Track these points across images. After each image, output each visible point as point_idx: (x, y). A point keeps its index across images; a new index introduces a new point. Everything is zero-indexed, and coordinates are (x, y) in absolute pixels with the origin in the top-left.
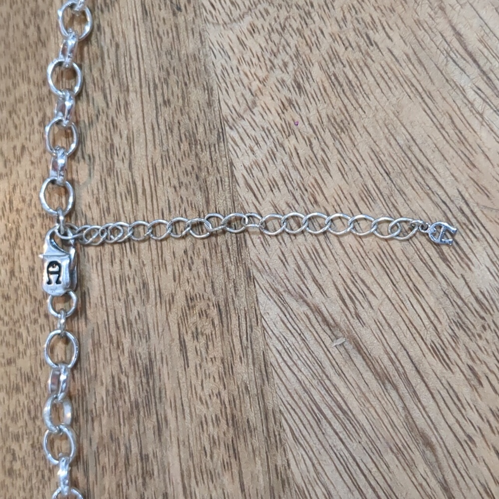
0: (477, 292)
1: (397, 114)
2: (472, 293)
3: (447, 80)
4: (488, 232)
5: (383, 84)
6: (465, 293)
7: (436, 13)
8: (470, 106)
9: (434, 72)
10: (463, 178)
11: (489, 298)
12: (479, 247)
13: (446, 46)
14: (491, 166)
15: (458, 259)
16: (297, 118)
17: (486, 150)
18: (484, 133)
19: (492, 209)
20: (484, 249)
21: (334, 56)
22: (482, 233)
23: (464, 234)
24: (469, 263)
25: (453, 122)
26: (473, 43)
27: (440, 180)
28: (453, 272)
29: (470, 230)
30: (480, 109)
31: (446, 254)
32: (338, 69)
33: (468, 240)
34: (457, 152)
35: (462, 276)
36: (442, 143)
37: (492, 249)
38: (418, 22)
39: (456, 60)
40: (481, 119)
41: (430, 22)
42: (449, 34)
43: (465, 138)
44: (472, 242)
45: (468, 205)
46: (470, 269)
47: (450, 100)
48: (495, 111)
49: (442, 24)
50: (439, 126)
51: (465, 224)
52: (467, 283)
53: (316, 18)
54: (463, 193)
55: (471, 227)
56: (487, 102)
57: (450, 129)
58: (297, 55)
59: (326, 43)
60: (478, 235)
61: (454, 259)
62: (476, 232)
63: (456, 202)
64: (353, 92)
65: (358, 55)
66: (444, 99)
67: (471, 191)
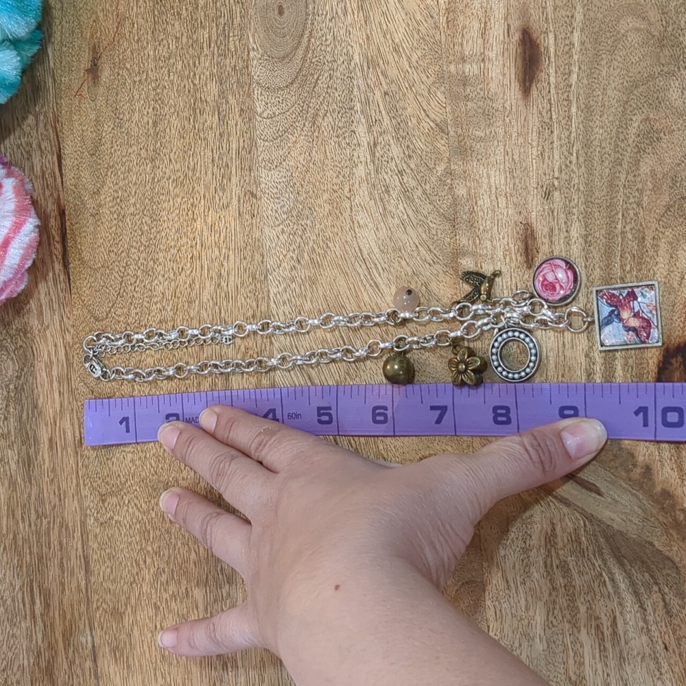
1: (334, 280)
3: (354, 269)
5: (330, 266)
8: (361, 282)
9: (350, 264)
13: (356, 254)
16: (297, 275)
18: (365, 294)
21: (314, 250)
25: (354, 288)
26: (366, 255)
30: (365, 284)
32: (314, 256)
36: (350, 297)
38: (346, 242)
39: (359, 261)
40: (365, 288)
42: (357, 249)
43: (358, 295)
47: (354, 278)
48: (370, 286)
49: (355, 245)
50: (349, 289)
53: (308, 232)
56: (368, 281)
57: (353, 290)
58: (299, 247)
59: (311, 243)
64: (319, 267)
65: (323, 252)
66: (352, 277)
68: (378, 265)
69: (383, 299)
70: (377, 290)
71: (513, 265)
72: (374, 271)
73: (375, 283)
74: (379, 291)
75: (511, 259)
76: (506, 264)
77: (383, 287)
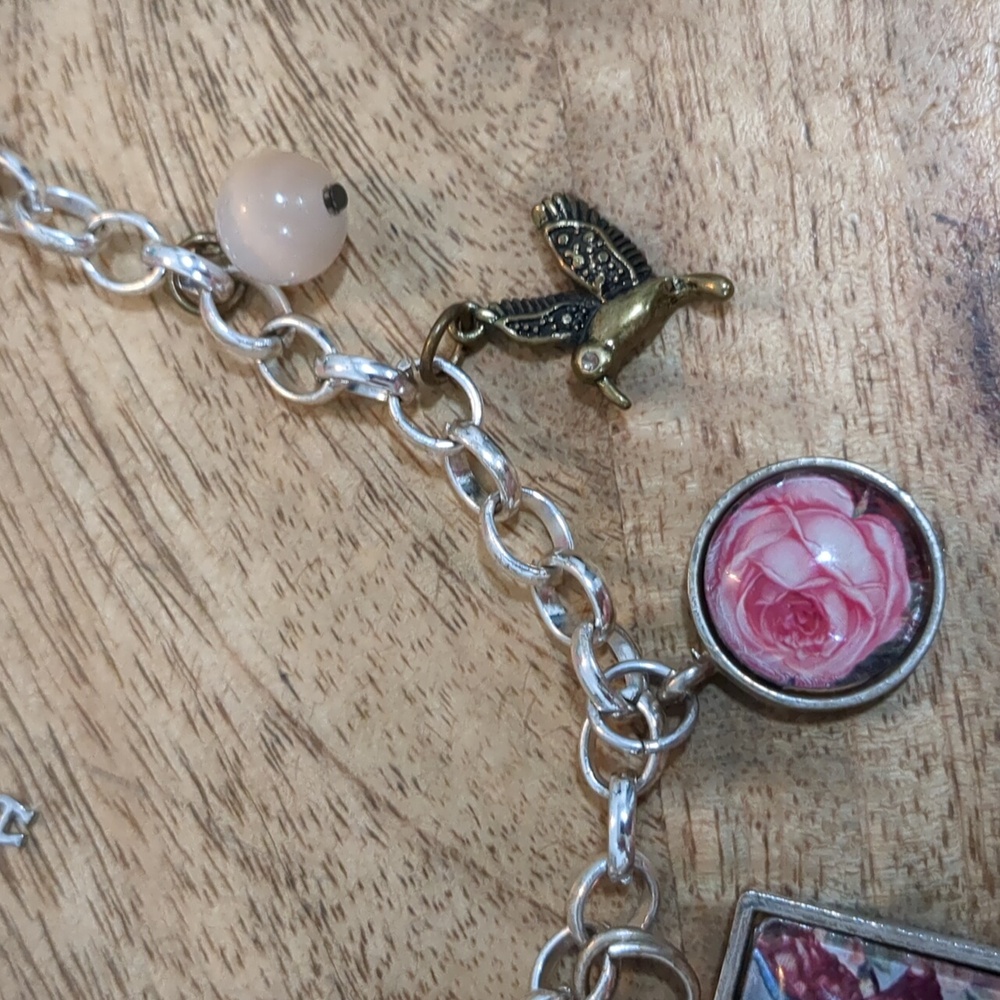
0: (64, 954)
2: (55, 955)
3: (49, 487)
4: (98, 824)
6: (41, 953)
7: (40, 338)
8: (88, 546)
9: (23, 465)
10: (60, 702)
11: (86, 968)
12: (77, 856)
13: (54, 413)
14: (117, 684)
15: (36, 877)
17: (109, 645)
18: (109, 610)
19: (110, 777)
20: (88, 861)
22: (85, 827)
23: (50, 825)
24: (56, 889)
25: (52, 578)
26: (108, 417)
27: (15, 701)
28: (23, 906)
29: (65, 819)
30: (106, 557)
31: (12, 864)
33: (57, 837)
34: (53, 644)
35: (40, 916)
36: (27, 623)
37: (103, 863)
39: (71, 445)
40: (106, 578)
41: (27, 356)
42: (61, 386)
43: (72, 615)
44: (65, 842)
45: (64, 762)
46: (55, 901)
47: (50, 529)
48: (136, 565)
49: (51, 367)
50: (24, 583)
51: (55, 803)
52: (46, 933)
54: (57, 735)
55: (65, 810)
56: (122, 544)
57: (44, 590)
60: (78, 830)
61: (28, 877)
62: (75, 823)
63: (43, 752)
66: (39, 525)
67: (73, 729)
68: (179, 463)
69: (206, 627)
70: (172, 585)
71: (912, 430)
72: (158, 490)
73: (164, 553)
74: (187, 588)
75: (899, 398)
76: (871, 427)
77: (204, 568)
